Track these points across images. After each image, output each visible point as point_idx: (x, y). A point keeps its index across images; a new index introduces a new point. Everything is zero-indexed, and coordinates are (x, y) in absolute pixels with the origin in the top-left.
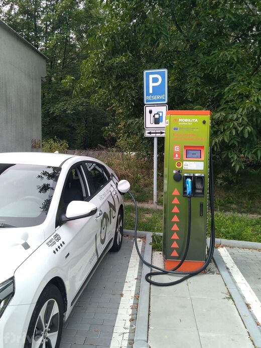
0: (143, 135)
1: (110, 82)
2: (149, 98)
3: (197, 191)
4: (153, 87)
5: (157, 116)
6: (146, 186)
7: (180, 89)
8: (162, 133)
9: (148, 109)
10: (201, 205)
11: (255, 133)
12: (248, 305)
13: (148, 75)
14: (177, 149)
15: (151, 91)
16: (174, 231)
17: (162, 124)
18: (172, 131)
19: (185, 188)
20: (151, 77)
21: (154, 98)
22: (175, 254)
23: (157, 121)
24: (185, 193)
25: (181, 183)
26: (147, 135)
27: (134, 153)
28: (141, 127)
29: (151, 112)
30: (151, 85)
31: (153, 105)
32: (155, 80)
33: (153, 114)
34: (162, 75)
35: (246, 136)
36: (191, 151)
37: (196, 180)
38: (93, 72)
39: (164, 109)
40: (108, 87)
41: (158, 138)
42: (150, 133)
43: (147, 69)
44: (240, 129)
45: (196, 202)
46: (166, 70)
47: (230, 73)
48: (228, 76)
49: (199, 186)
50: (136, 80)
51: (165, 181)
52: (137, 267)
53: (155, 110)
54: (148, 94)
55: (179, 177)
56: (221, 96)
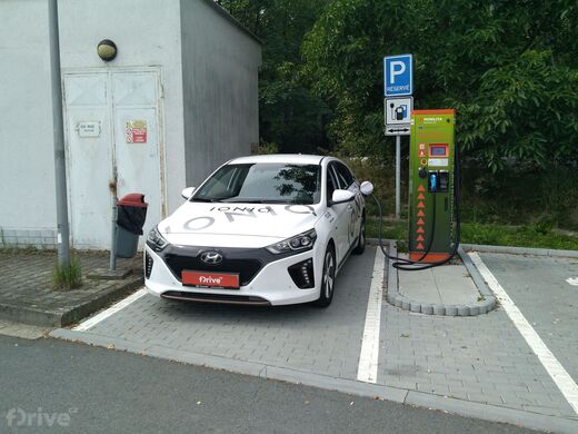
0: (383, 133)
1: (341, 71)
2: (390, 89)
3: (443, 186)
4: (395, 76)
5: (400, 111)
6: (385, 197)
7: (428, 75)
8: (406, 130)
9: (389, 102)
10: (446, 200)
11: (515, 127)
12: (486, 283)
13: (389, 61)
14: (422, 147)
15: (392, 82)
16: (419, 226)
17: (405, 120)
18: (418, 129)
19: (430, 184)
20: (392, 64)
21: (396, 89)
22: (420, 247)
23: (400, 116)
24: (429, 189)
25: (426, 180)
26: (388, 133)
27: (366, 158)
28: (381, 124)
29: (392, 106)
30: (393, 73)
31: (395, 98)
32: (398, 68)
33: (394, 109)
34: (406, 61)
35: (504, 131)
36: (436, 149)
37: (441, 176)
38: (320, 59)
39: (408, 103)
40: (339, 77)
41: (402, 137)
42: (391, 131)
43: (387, 55)
44: (497, 123)
45: (440, 197)
46: (410, 56)
47: (489, 56)
48: (486, 59)
49: (443, 181)
50: (374, 67)
51: (411, 182)
52: (383, 264)
53: (398, 103)
54: (389, 85)
55: (425, 174)
56: (478, 83)
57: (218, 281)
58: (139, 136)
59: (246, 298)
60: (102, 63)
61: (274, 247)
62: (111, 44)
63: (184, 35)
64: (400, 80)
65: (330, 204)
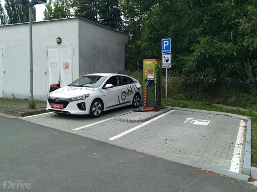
2: (164, 51)
3: (152, 85)
4: (165, 47)
5: (167, 59)
8: (169, 66)
9: (163, 56)
10: (153, 90)
13: (163, 41)
14: (146, 71)
16: (145, 98)
20: (164, 42)
21: (166, 51)
22: (145, 105)
23: (167, 61)
26: (163, 67)
30: (165, 45)
31: (165, 54)
32: (166, 43)
33: (165, 58)
34: (169, 41)
36: (150, 72)
39: (170, 56)
41: (168, 68)
43: (163, 39)
46: (170, 39)
53: (166, 56)
54: (163, 49)
57: (58, 106)
58: (66, 67)
59: (65, 112)
60: (57, 44)
61: (74, 98)
62: (60, 39)
63: (80, 35)
64: (167, 48)
65: (104, 88)
